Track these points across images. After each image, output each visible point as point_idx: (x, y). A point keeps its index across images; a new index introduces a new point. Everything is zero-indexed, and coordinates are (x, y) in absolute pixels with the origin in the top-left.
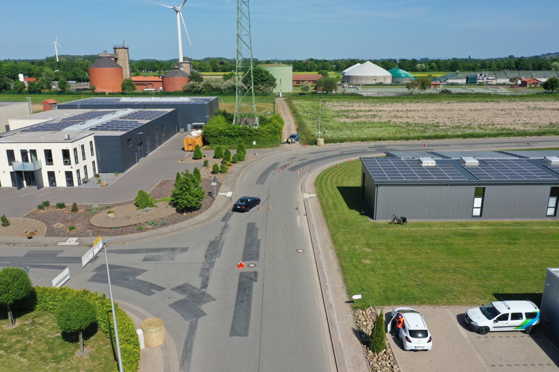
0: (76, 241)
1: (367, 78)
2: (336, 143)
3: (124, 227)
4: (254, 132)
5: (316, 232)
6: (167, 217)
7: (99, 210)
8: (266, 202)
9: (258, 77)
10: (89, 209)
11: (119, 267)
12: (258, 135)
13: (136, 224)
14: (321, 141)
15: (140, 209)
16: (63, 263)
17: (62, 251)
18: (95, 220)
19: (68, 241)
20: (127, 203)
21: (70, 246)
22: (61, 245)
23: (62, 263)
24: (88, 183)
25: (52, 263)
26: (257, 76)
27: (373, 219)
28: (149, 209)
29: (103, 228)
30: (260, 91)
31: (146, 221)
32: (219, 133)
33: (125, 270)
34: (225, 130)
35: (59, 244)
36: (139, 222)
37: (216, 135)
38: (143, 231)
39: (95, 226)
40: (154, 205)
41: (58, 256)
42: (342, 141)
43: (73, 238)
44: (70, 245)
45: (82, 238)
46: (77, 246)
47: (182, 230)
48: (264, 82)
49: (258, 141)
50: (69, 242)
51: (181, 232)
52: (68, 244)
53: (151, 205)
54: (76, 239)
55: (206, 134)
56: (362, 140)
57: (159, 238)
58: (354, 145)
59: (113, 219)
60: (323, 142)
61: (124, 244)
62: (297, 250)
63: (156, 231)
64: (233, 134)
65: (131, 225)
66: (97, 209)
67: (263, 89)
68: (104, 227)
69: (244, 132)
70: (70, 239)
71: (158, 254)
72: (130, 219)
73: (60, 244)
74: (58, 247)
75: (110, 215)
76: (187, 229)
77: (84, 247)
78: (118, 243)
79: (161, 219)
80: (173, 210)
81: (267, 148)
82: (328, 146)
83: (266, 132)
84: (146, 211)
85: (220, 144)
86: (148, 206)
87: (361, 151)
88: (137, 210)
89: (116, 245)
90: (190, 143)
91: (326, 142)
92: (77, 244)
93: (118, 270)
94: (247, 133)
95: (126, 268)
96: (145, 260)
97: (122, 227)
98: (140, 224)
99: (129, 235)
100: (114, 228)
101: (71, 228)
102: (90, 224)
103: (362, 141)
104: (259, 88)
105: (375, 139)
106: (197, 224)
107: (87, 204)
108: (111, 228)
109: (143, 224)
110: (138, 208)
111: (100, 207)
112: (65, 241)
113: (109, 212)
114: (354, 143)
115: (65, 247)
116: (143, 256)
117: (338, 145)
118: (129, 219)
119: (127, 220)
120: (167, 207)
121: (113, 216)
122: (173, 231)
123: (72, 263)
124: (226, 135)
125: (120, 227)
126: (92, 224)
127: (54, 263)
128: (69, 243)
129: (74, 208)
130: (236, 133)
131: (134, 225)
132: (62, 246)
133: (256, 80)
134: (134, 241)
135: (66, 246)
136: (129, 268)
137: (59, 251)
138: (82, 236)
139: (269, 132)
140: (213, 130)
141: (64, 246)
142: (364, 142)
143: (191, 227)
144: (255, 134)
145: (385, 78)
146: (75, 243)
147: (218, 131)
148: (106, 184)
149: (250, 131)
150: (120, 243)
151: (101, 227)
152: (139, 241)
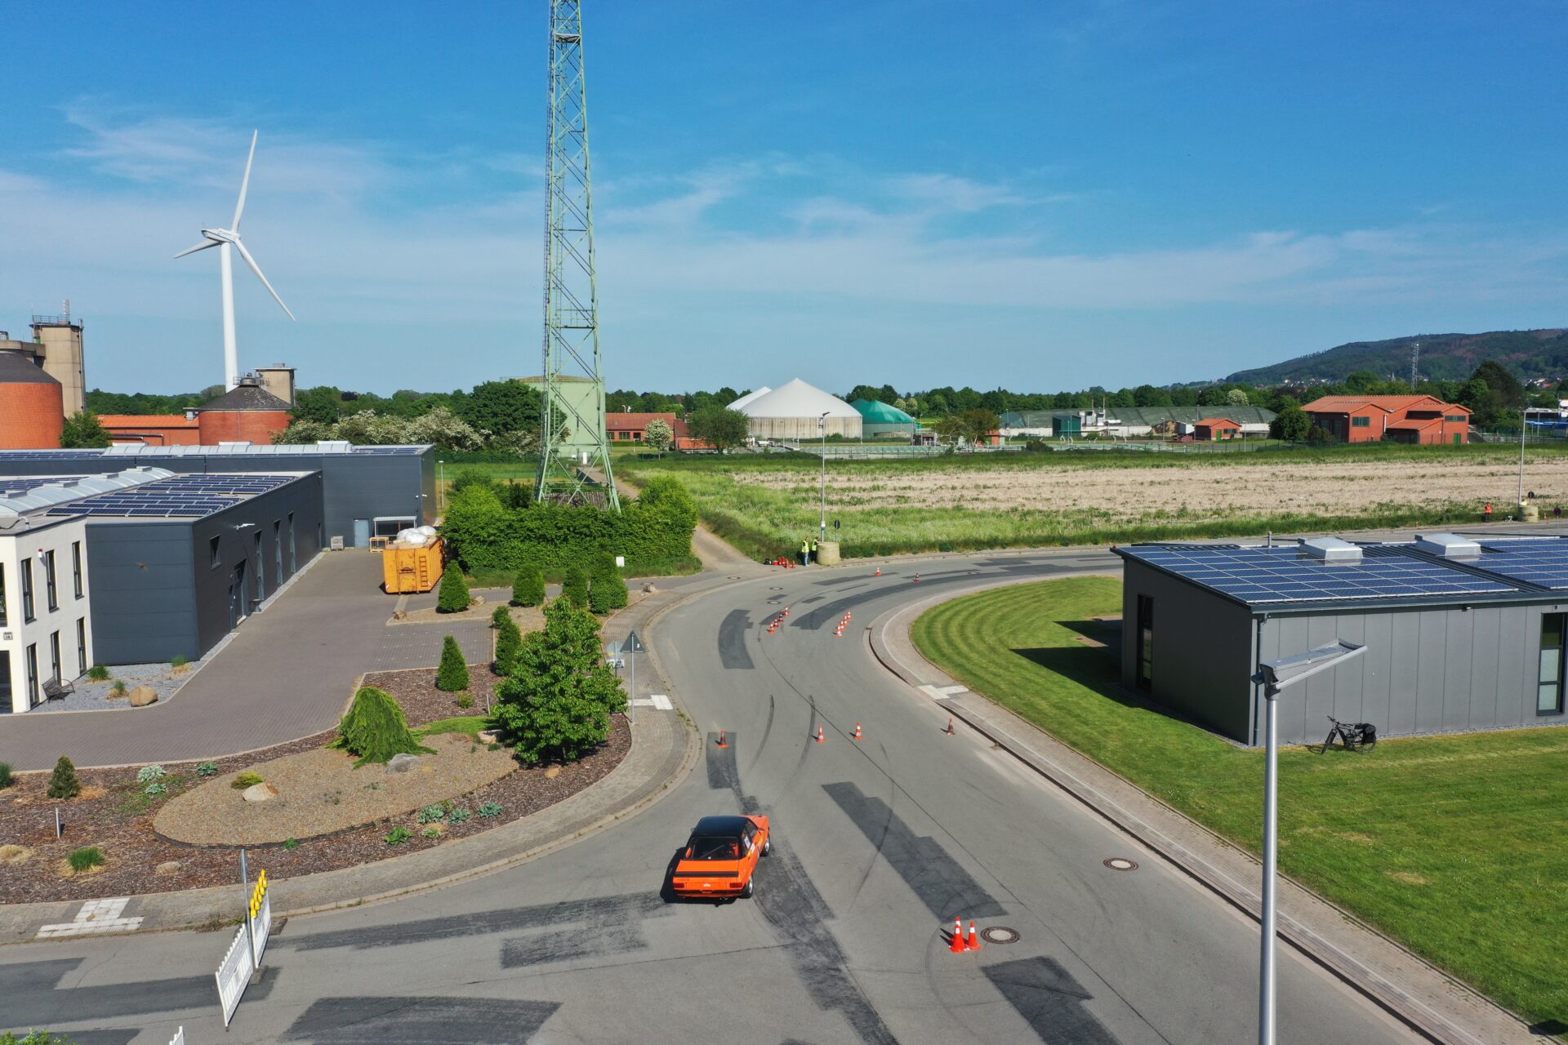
0: (126, 913)
1: (799, 423)
2: (871, 555)
3: (324, 836)
4: (620, 524)
5: (1098, 793)
6: (486, 789)
7: (179, 782)
8: (818, 717)
9: (513, 408)
10: (124, 785)
11: (410, 1003)
12: (631, 534)
13: (373, 824)
14: (830, 552)
15: (369, 766)
16: (107, 1016)
17: (74, 963)
18: (169, 820)
19: (82, 915)
20: (315, 743)
21: (101, 935)
22: (55, 935)
23: (100, 1017)
24: (67, 699)
25: (48, 1022)
26: (511, 406)
27: (1245, 742)
28: (408, 763)
29: (228, 847)
30: (523, 448)
31: (409, 809)
32: (502, 531)
33: (445, 1014)
34: (522, 520)
35: (41, 935)
36: (384, 814)
37: (492, 538)
38: (414, 848)
39: (190, 845)
40: (419, 744)
41: (63, 985)
42: (886, 549)
43: (105, 903)
44: (98, 931)
45: (147, 899)
46: (137, 932)
47: (582, 831)
48: (532, 421)
49: (633, 553)
50: (89, 919)
51: (580, 840)
52: (87, 931)
53: (411, 747)
54: (120, 902)
55: (456, 536)
56: (944, 547)
57: (507, 868)
58: (926, 559)
59: (268, 807)
60: (838, 553)
61: (359, 903)
62: (1107, 863)
63: (476, 842)
64: (553, 533)
65: (352, 828)
66: (160, 781)
67: (530, 444)
68: (234, 842)
69: (588, 526)
70: (90, 906)
71: (552, 928)
72: (342, 806)
73: (44, 931)
74: (39, 945)
75: (253, 794)
76: (599, 823)
77: (176, 932)
78: (333, 905)
79: (464, 796)
80: (504, 761)
81: (669, 574)
82: (853, 563)
83: (657, 526)
84: (399, 769)
85: (507, 568)
86: (399, 752)
87: (966, 573)
88: (357, 767)
89: (324, 914)
90: (408, 563)
91: (847, 551)
92: (134, 923)
93: (412, 1017)
94: (595, 528)
95: (449, 1002)
96: (511, 959)
97: (312, 839)
98: (387, 820)
99: (362, 865)
100: (282, 844)
101: (84, 860)
102: (163, 839)
103: (941, 550)
104: (519, 439)
105: (979, 544)
106: (626, 803)
107: (107, 767)
108: (268, 846)
109: (397, 819)
110: (357, 759)
111: (169, 773)
112: (69, 917)
113: (243, 784)
114: (920, 555)
115: (76, 942)
116: (491, 943)
117: (877, 563)
118: (337, 802)
119: (331, 808)
120: (474, 750)
121: (263, 798)
122: (548, 838)
123: (158, 1010)
124: (529, 538)
125: (306, 840)
126: (173, 837)
127: (57, 1021)
128: (92, 924)
129: (61, 784)
130: (560, 528)
131: (365, 825)
132: (61, 939)
133: (510, 415)
134: (404, 889)
135: (77, 937)
136: (464, 1002)
137: (55, 962)
138: (146, 890)
139: (667, 524)
140: (483, 520)
141: (70, 938)
142: (951, 553)
143: (611, 818)
144: (621, 531)
145: (846, 422)
146: (125, 921)
147: (499, 524)
148: (150, 698)
149: (607, 523)
150: (344, 903)
151: (220, 846)
152: (426, 885)
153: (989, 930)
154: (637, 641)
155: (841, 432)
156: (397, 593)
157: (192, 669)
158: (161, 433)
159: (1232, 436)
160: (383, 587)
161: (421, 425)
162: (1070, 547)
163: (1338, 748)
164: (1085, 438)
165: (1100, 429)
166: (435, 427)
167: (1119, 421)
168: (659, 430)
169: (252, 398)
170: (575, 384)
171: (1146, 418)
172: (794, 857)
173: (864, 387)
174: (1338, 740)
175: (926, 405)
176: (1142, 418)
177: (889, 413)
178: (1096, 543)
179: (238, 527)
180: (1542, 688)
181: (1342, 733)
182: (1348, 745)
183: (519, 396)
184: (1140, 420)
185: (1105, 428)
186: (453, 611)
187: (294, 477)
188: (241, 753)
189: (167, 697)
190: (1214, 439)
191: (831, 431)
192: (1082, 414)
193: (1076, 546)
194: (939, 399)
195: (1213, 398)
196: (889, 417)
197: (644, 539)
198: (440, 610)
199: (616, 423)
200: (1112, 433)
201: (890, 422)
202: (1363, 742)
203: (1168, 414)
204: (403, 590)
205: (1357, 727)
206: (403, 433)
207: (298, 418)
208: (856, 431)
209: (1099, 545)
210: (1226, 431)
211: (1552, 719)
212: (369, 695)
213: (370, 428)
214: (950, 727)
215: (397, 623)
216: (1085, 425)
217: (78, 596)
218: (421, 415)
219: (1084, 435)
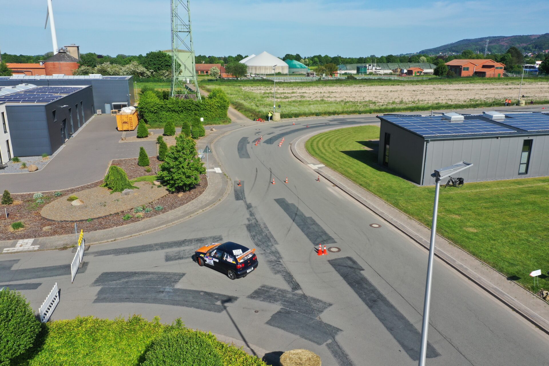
0: (33, 244)
1: (266, 68)
2: (291, 117)
3: (101, 217)
4: (202, 106)
5: (369, 202)
6: (157, 201)
7: (48, 199)
9: (161, 62)
10: (29, 200)
11: (135, 274)
12: (206, 110)
13: (118, 213)
14: (277, 116)
15: (115, 193)
16: (30, 279)
17: (17, 261)
18: (46, 212)
19: (18, 245)
20: (96, 185)
21: (25, 252)
22: (9, 251)
23: (27, 279)
25: (10, 281)
26: (160, 61)
27: (419, 184)
28: (129, 192)
29: (68, 221)
30: (165, 77)
31: (131, 208)
32: (159, 108)
33: (147, 277)
34: (166, 105)
35: (4, 252)
36: (122, 210)
37: (155, 111)
38: (133, 221)
39: (54, 221)
40: (133, 185)
41: (13, 269)
42: (297, 115)
43: (26, 241)
44: (24, 250)
45: (41, 239)
46: (38, 250)
47: (191, 215)
48: (168, 67)
49: (206, 117)
50: (21, 246)
51: (191, 218)
52: (20, 250)
53: (130, 186)
54: (31, 240)
55: (143, 110)
56: (317, 114)
57: (165, 228)
58: (310, 119)
59: (80, 208)
60: (280, 116)
61: (115, 240)
62: (371, 225)
63: (155, 219)
64: (177, 109)
65: (111, 215)
66: (41, 198)
67: (168, 75)
68: (69, 220)
69: (190, 107)
70: (20, 242)
71: (182, 248)
72: (107, 207)
73: (5, 250)
74: (4, 255)
75: (75, 203)
76: (197, 213)
77: (52, 250)
78: (106, 241)
79: (149, 203)
80: (163, 191)
81: (220, 124)
82: (285, 120)
83: (215, 107)
84: (126, 194)
85: (161, 122)
86: (126, 188)
87: (325, 124)
88: (111, 193)
89: (103, 244)
90: (126, 120)
91: (283, 116)
92: (36, 247)
93: (135, 278)
94: (193, 107)
95: (148, 273)
96: (168, 259)
97: (97, 218)
98: (123, 212)
99: (115, 227)
100: (87, 220)
101: (17, 226)
102: (44, 219)
103: (316, 115)
104: (164, 74)
105: (330, 114)
106: (206, 205)
107: (22, 193)
108: (82, 221)
109: (127, 211)
110: (111, 190)
111: (45, 195)
112: (14, 245)
113: (71, 200)
114: (309, 117)
115: (17, 254)
116: (162, 253)
117: (294, 120)
118: (105, 206)
119: (103, 207)
120: (152, 187)
121: (79, 205)
122: (179, 218)
123: (48, 277)
124: (169, 111)
125: (95, 219)
126: (48, 218)
127: (12, 281)
128: (21, 248)
129: (6, 199)
130: (180, 107)
131: (115, 214)
132: (11, 253)
133: (160, 64)
134: (130, 235)
135: (17, 252)
136: (153, 273)
137: (10, 261)
138: (40, 236)
139: (218, 106)
140: (152, 104)
141: (14, 253)
142: (319, 116)
143: (201, 211)
144: (202, 109)
145: (283, 68)
146: (33, 247)
147: (158, 106)
148: (36, 169)
149: (197, 106)
150: (110, 240)
151: (65, 221)
152: (138, 234)
153: (330, 248)
154: (209, 149)
155: (281, 72)
156: (122, 131)
157: (49, 159)
158: (31, 70)
159: (420, 74)
160: (117, 128)
161: (127, 68)
162: (361, 114)
163: (451, 186)
164: (368, 74)
165: (373, 71)
166: (133, 69)
167: (380, 68)
168: (215, 70)
169: (64, 57)
170: (183, 53)
171: (390, 67)
172: (265, 224)
173: (289, 55)
174: (451, 183)
175: (311, 62)
176: (388, 67)
177: (298, 64)
178: (371, 113)
179: (62, 107)
180: (521, 165)
181: (452, 181)
182: (454, 185)
183: (163, 57)
184: (388, 68)
185: (375, 71)
186: (143, 137)
187: (81, 88)
188: (70, 188)
189: (41, 168)
190: (414, 75)
191: (277, 71)
192: (367, 65)
193: (364, 114)
194: (316, 59)
195: (414, 59)
196: (298, 66)
197: (210, 111)
198: (138, 137)
199: (199, 68)
200: (378, 73)
201: (298, 68)
202: (459, 184)
203: (398, 66)
204: (124, 130)
205: (458, 179)
206: (121, 71)
207: (82, 65)
208: (286, 71)
209: (372, 114)
210: (418, 72)
211: (523, 176)
212: (114, 168)
213: (109, 69)
214: (318, 179)
215: (123, 142)
216: (368, 69)
217: (5, 132)
218: (127, 64)
219: (368, 73)
